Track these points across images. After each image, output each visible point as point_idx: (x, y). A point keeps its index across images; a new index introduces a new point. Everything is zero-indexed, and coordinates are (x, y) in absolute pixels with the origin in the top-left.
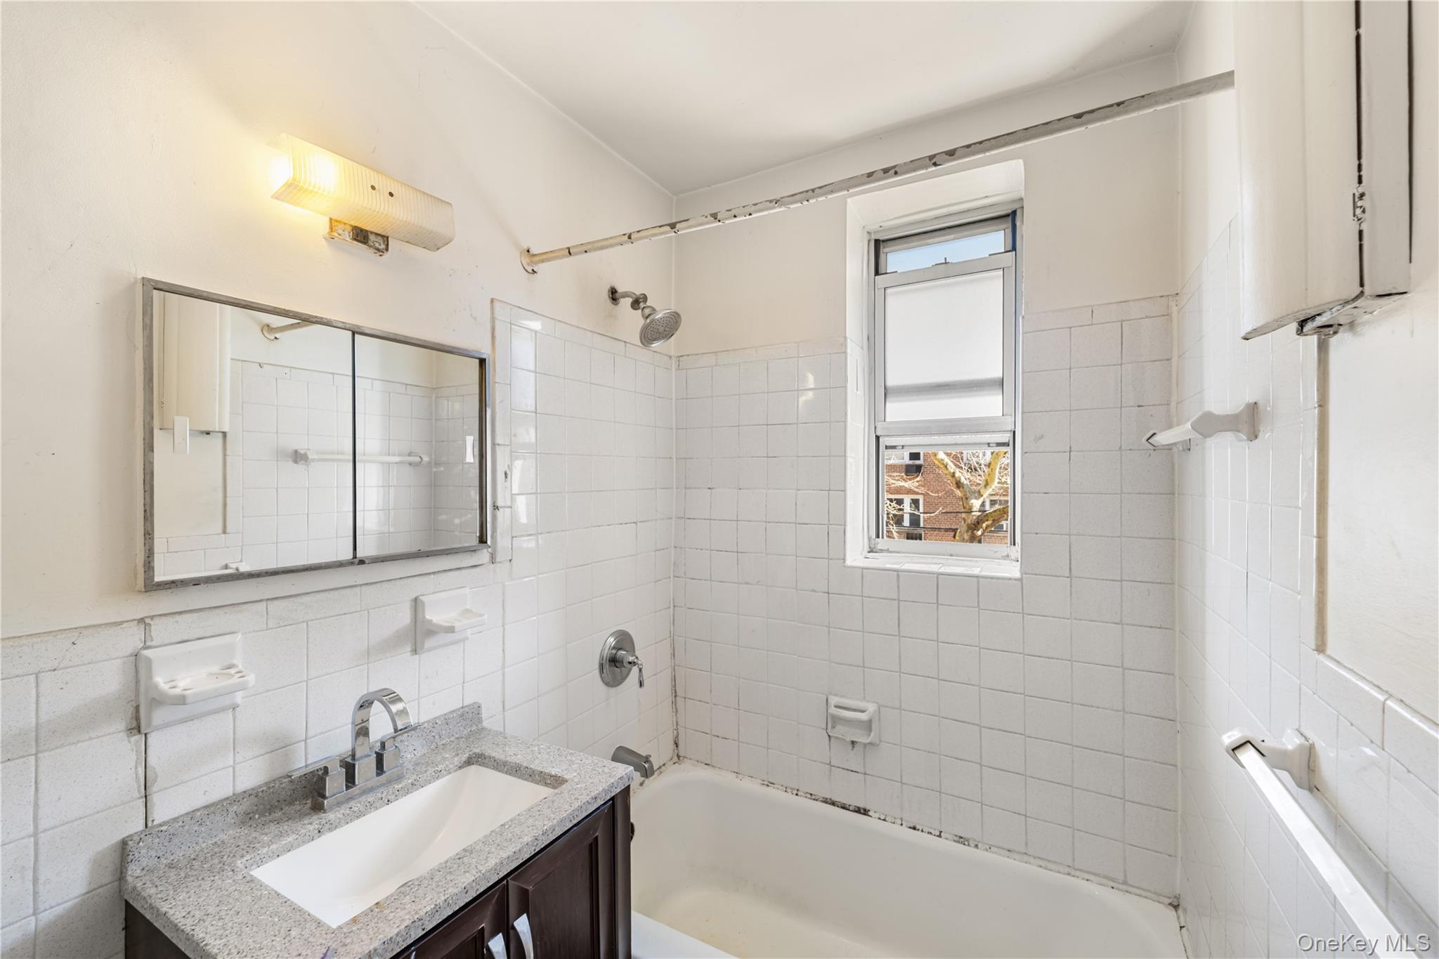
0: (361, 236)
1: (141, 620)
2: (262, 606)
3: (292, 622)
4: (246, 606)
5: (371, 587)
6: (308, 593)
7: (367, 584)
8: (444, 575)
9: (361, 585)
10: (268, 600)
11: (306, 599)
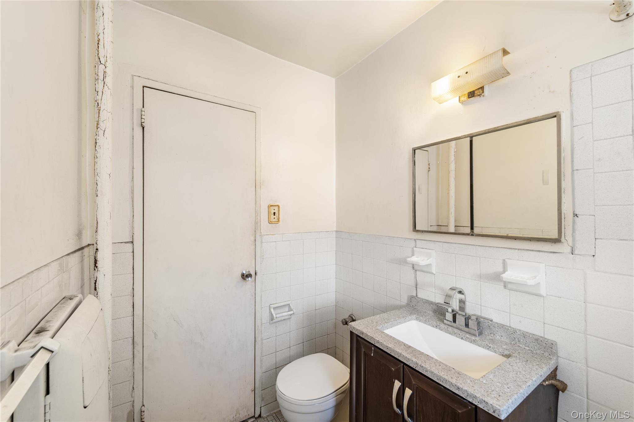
0: (472, 94)
1: (415, 240)
2: (441, 244)
3: (450, 252)
4: (436, 242)
5: (480, 247)
6: (456, 243)
7: (479, 246)
8: (526, 252)
9: (476, 245)
10: (443, 242)
11: (454, 245)
